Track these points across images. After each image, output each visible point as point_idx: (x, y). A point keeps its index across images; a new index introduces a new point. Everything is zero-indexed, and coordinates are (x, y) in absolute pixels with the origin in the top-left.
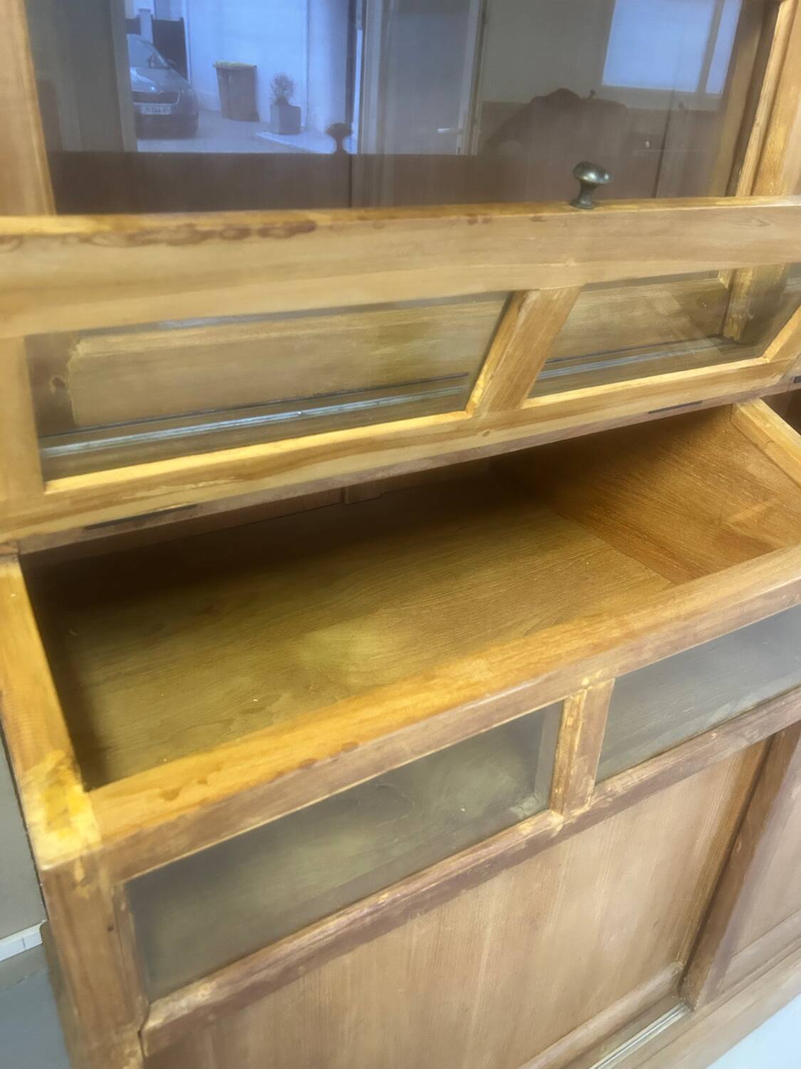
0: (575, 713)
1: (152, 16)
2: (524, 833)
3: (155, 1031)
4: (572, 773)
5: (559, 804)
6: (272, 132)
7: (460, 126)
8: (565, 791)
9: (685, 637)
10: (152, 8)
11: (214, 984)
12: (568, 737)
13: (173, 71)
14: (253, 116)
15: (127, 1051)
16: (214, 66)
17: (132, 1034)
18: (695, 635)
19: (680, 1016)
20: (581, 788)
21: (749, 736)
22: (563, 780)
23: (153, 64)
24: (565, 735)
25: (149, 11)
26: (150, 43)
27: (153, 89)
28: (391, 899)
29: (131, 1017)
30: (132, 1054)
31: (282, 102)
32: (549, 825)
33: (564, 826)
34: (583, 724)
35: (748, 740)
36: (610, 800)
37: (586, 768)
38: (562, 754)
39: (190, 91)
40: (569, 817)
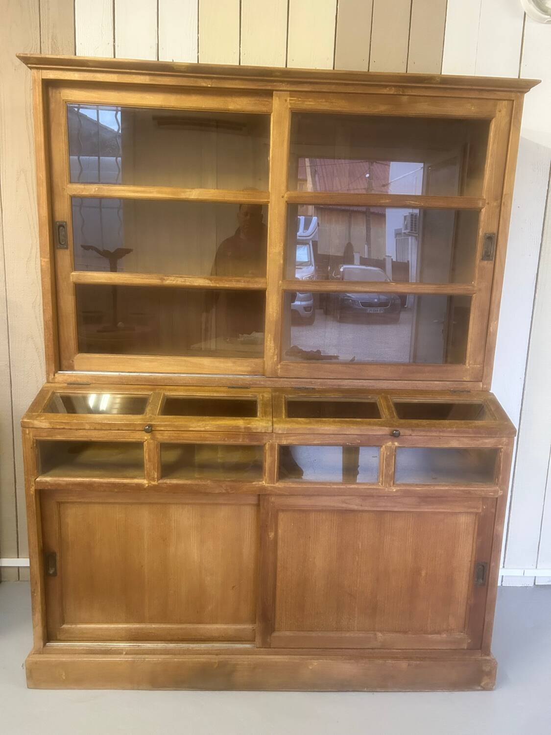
0: (146, 447)
1: (394, 260)
2: (135, 481)
3: (38, 482)
4: (147, 467)
5: (146, 477)
8: (147, 473)
11: (51, 478)
15: (32, 484)
17: (33, 480)
18: (183, 437)
20: (152, 474)
21: (225, 488)
22: (146, 469)
25: (390, 256)
32: (143, 482)
33: (149, 486)
34: (148, 451)
36: (166, 485)
37: (153, 468)
40: (150, 483)
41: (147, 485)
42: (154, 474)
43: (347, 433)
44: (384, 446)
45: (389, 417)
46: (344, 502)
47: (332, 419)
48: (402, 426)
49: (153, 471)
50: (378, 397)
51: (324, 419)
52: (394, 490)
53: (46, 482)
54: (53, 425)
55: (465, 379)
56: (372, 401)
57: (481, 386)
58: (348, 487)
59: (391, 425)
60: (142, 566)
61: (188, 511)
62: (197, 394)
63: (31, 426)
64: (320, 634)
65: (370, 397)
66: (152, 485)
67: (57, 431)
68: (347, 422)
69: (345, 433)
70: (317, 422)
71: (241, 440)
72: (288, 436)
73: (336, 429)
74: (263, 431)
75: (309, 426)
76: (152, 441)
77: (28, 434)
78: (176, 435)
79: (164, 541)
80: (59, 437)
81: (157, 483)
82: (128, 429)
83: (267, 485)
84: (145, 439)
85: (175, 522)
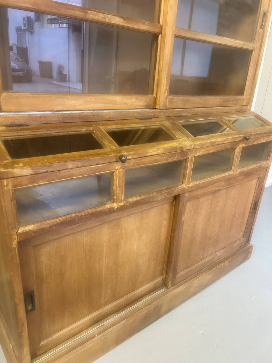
0: (116, 176)
1: (17, 46)
2: (107, 207)
3: (20, 234)
4: (117, 192)
5: (115, 201)
6: (57, 81)
7: (113, 76)
8: (116, 197)
9: (140, 162)
10: (16, 43)
11: (34, 225)
12: (115, 183)
13: (24, 63)
14: (51, 77)
15: (14, 237)
16: (38, 61)
17: (15, 232)
18: (143, 162)
19: (164, 290)
20: (120, 197)
21: (164, 195)
22: (116, 194)
23: (17, 60)
24: (115, 182)
25: (15, 44)
26: (16, 54)
27: (17, 68)
28: (75, 215)
29: (15, 228)
30: (15, 239)
31: (60, 73)
32: (114, 206)
33: (117, 207)
34: (118, 179)
35: (164, 196)
36: (129, 203)
37: (121, 192)
38: (114, 187)
39: (29, 68)
40: (118, 205)
41: (116, 207)
42: (122, 197)
44: (238, 148)
49: (121, 195)
52: (237, 173)
53: (30, 231)
54: (35, 170)
57: (249, 108)
59: (242, 134)
60: (101, 271)
61: (133, 219)
62: (125, 127)
63: (10, 176)
64: (196, 266)
66: (120, 206)
67: (40, 175)
71: (176, 158)
72: (200, 150)
74: (189, 149)
76: (121, 170)
77: (7, 185)
78: (138, 161)
79: (117, 246)
80: (42, 182)
81: (123, 204)
82: (105, 162)
83: (186, 186)
84: (116, 169)
85: (124, 229)
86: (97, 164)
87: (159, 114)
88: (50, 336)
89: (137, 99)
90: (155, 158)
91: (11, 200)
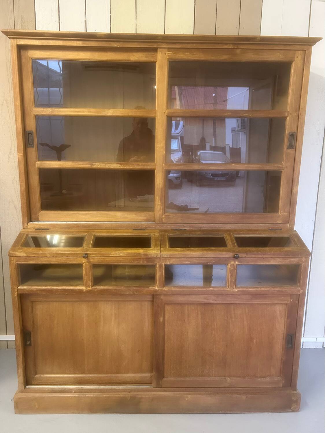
0: (84, 267)
2: (78, 288)
3: (19, 289)
5: (84, 285)
8: (85, 283)
12: (84, 272)
15: (16, 290)
17: (16, 288)
29: (16, 285)
30: (16, 292)
34: (85, 269)
36: (96, 289)
37: (88, 279)
40: (87, 289)
41: (85, 290)
42: (89, 283)
43: (207, 256)
44: (229, 264)
45: (232, 246)
46: (205, 298)
47: (197, 248)
48: (240, 252)
49: (88, 281)
50: (225, 234)
51: (192, 248)
52: (236, 291)
53: (24, 289)
54: (27, 255)
55: (278, 222)
56: (222, 236)
57: (289, 226)
58: (208, 289)
59: (234, 251)
61: (110, 306)
62: (114, 234)
63: (14, 255)
65: (220, 234)
67: (31, 258)
68: (206, 250)
69: (205, 256)
70: (188, 250)
71: (141, 262)
72: (170, 259)
73: (200, 254)
74: (155, 256)
75: (183, 253)
76: (87, 263)
77: (13, 260)
78: (102, 259)
79: (96, 324)
80: (31, 262)
81: (91, 289)
82: (73, 256)
83: (158, 289)
84: (83, 262)
85: (102, 312)
86: (67, 257)
87: (154, 227)
88: (43, 374)
89: (136, 214)
90: (118, 259)
91: (15, 269)
